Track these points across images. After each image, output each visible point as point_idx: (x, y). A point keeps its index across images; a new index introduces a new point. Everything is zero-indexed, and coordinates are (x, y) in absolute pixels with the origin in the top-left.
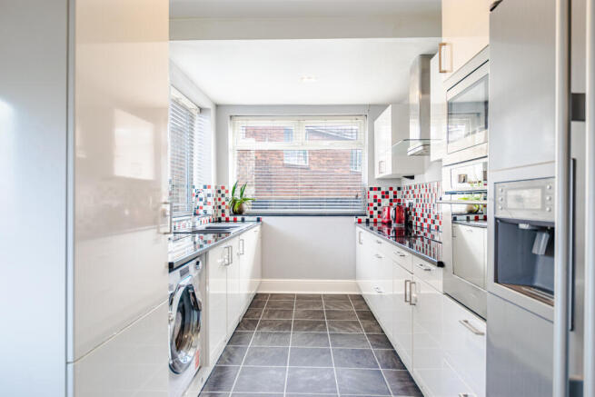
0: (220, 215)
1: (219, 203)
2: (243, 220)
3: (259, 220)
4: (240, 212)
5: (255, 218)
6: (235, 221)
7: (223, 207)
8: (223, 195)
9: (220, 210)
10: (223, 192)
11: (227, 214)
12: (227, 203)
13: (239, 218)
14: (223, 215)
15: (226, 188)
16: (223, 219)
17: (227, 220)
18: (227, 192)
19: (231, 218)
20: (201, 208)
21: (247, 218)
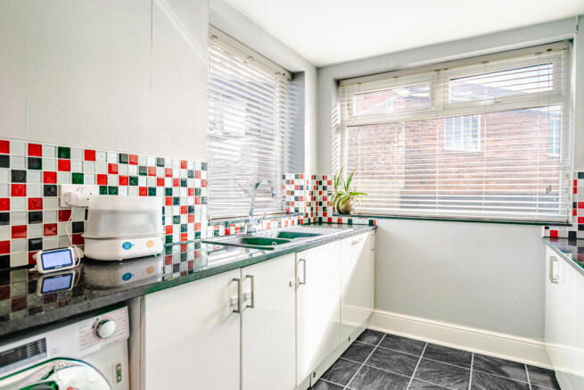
0: (321, 214)
1: (319, 198)
2: (350, 223)
3: (371, 223)
4: (346, 212)
5: (367, 221)
6: (340, 222)
7: (325, 204)
8: (324, 188)
9: (320, 208)
10: (325, 183)
11: (330, 214)
12: (329, 198)
13: (345, 219)
14: (325, 215)
15: (329, 179)
16: (325, 219)
17: (330, 222)
18: (329, 183)
19: (335, 219)
20: (293, 204)
21: (355, 220)
